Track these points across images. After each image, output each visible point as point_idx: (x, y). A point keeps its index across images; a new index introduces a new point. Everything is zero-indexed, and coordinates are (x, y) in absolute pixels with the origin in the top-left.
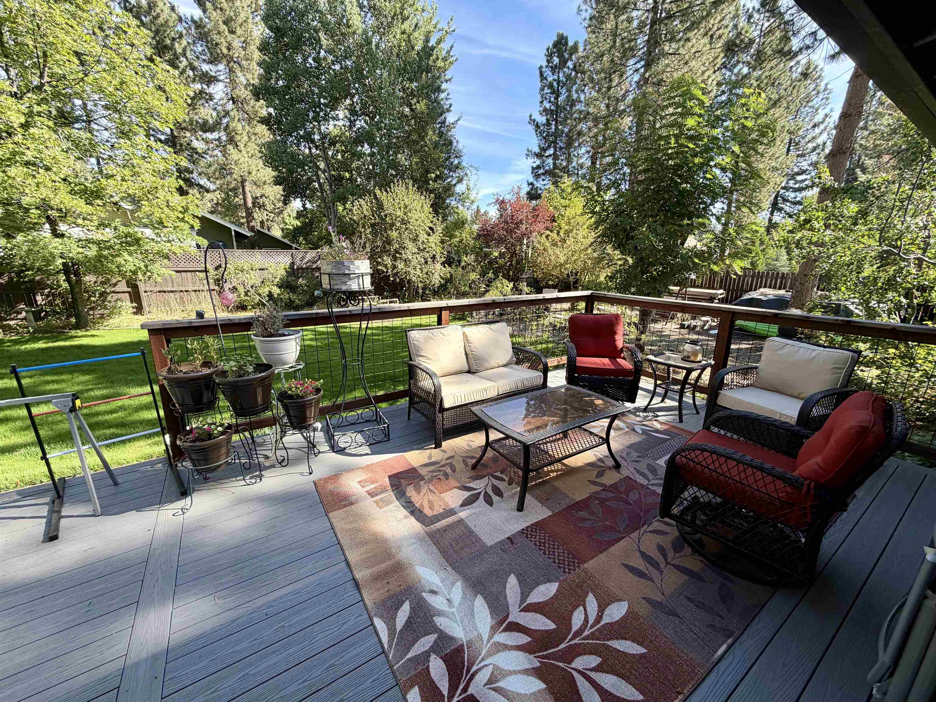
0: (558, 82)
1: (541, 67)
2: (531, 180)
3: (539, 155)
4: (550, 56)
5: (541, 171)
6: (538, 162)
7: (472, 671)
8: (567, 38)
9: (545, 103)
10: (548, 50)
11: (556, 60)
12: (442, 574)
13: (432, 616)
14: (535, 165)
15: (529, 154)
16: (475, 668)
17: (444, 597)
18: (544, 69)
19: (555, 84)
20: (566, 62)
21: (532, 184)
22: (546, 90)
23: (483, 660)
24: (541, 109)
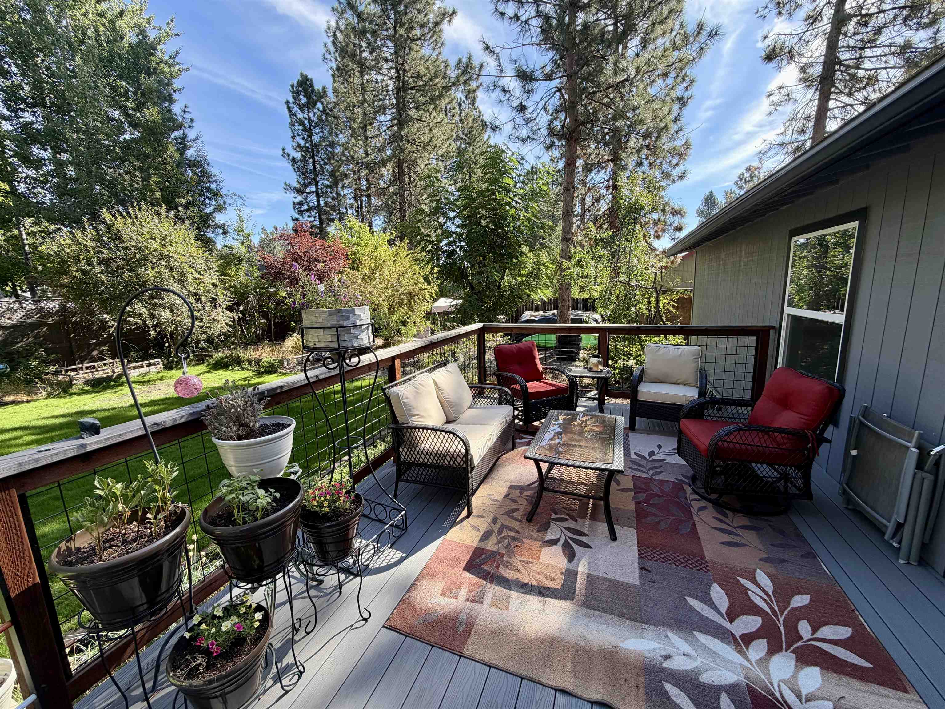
0: (310, 121)
1: (287, 102)
2: (296, 216)
3: (298, 191)
4: (296, 94)
5: (305, 207)
6: (300, 198)
7: (780, 699)
8: (311, 80)
9: (297, 138)
10: (292, 86)
11: (303, 100)
12: (647, 634)
13: (697, 679)
14: (297, 201)
15: (287, 188)
16: (778, 695)
17: (678, 654)
18: (291, 105)
19: (306, 122)
20: (315, 104)
21: (297, 220)
22: (297, 127)
23: (771, 683)
24: (294, 144)
